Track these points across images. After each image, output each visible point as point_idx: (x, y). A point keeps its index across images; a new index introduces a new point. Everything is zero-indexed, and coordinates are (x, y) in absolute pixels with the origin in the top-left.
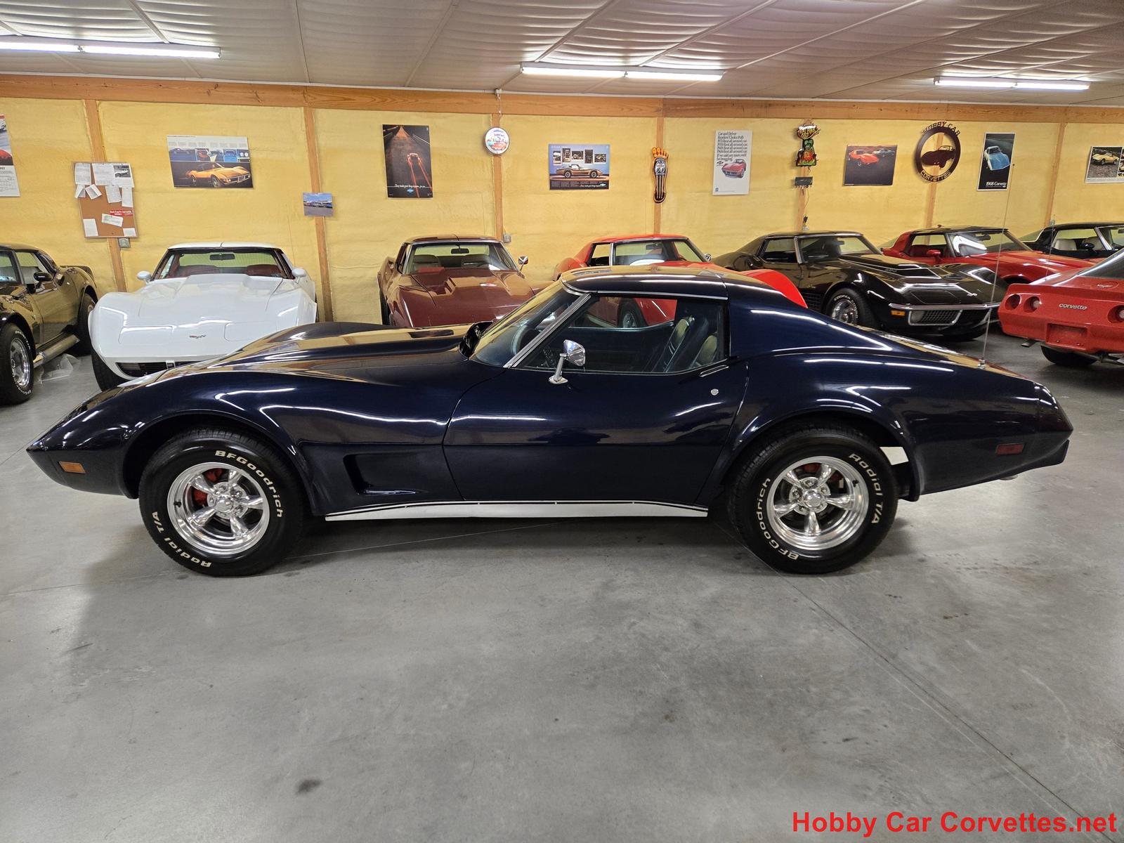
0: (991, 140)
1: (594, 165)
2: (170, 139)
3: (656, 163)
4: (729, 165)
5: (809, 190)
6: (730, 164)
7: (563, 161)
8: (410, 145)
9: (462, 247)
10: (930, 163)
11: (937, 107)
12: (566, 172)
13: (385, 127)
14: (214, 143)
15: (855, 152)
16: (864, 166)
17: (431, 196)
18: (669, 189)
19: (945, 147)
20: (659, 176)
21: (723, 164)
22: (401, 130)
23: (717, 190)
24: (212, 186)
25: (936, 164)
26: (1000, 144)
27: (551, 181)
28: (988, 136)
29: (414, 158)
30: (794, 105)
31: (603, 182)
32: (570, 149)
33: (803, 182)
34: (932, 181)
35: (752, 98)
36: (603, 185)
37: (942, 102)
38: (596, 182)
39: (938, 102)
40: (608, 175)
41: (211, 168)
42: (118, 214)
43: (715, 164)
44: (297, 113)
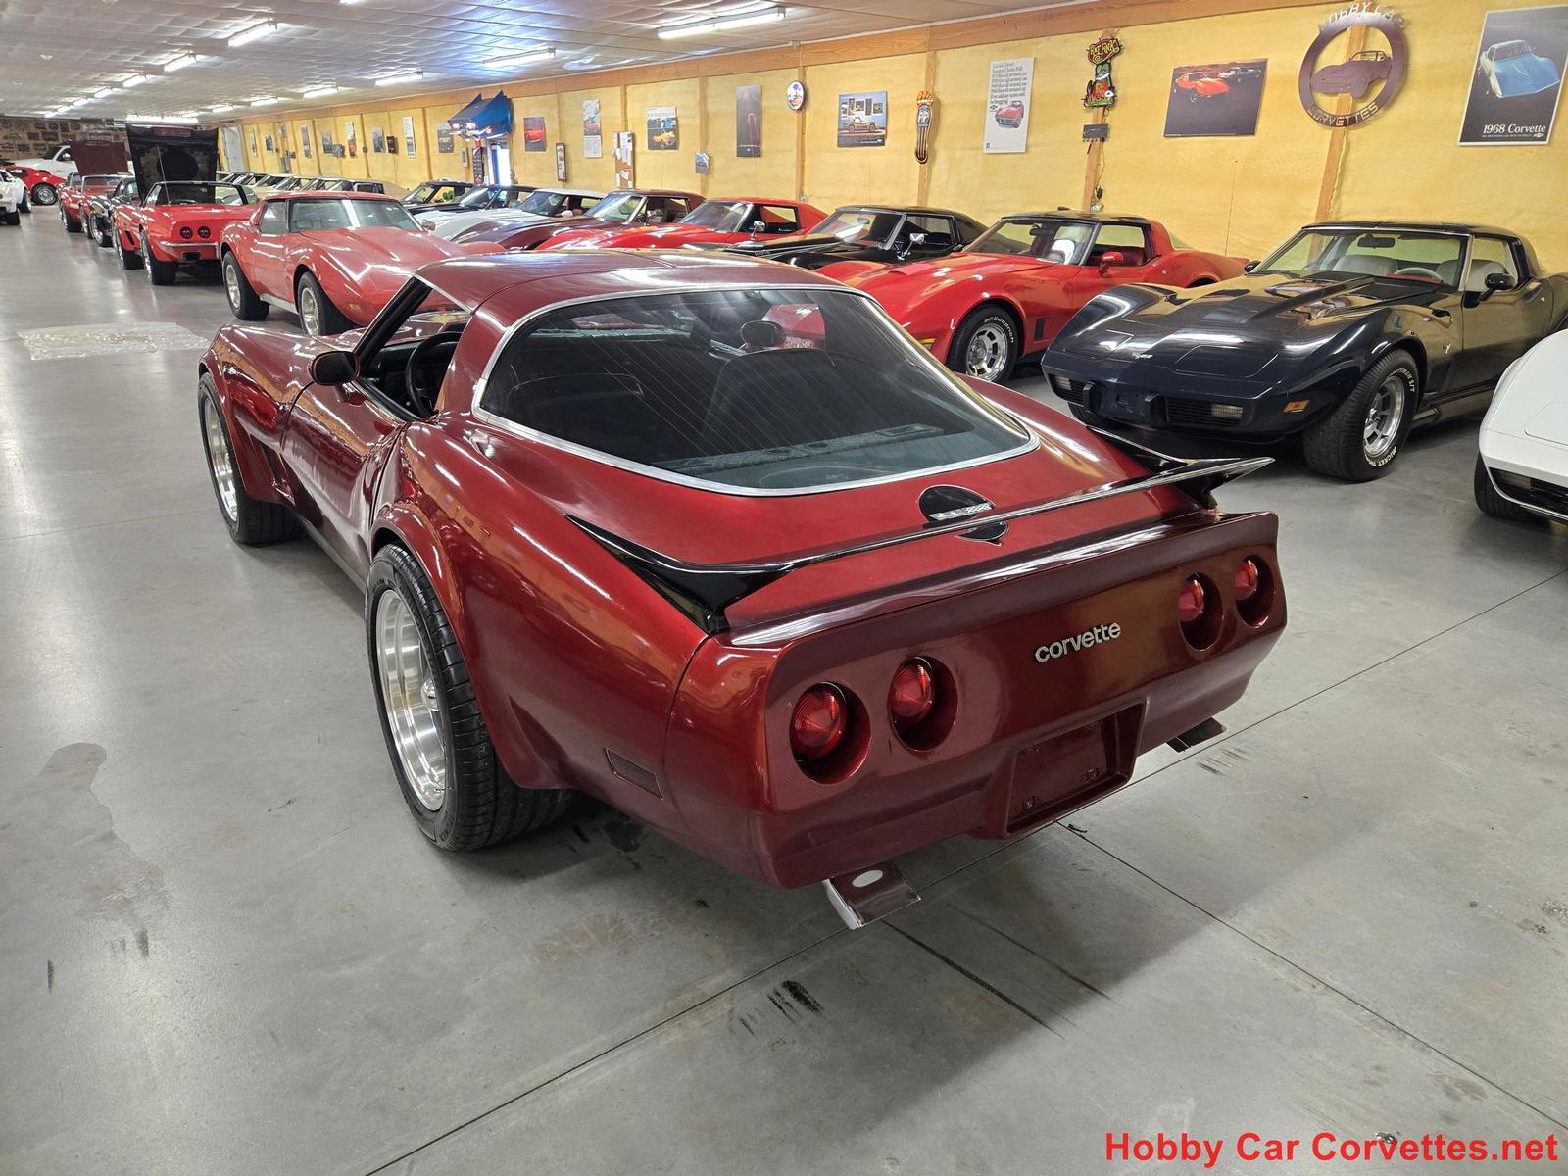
1: (874, 118)
2: (650, 112)
3: (919, 111)
4: (1004, 110)
5: (1106, 147)
6: (1005, 107)
7: (849, 114)
8: (750, 105)
10: (1333, 90)
12: (850, 126)
14: (663, 112)
15: (1187, 77)
16: (1203, 100)
17: (759, 155)
18: (939, 147)
20: (922, 128)
21: (998, 108)
23: (988, 145)
24: (660, 149)
25: (1348, 90)
27: (838, 137)
28: (1494, 18)
29: (752, 117)
31: (880, 137)
32: (854, 99)
33: (1098, 133)
34: (1334, 125)
36: (880, 141)
38: (871, 138)
40: (883, 129)
41: (661, 134)
42: (627, 170)
43: (989, 105)
44: (696, 85)
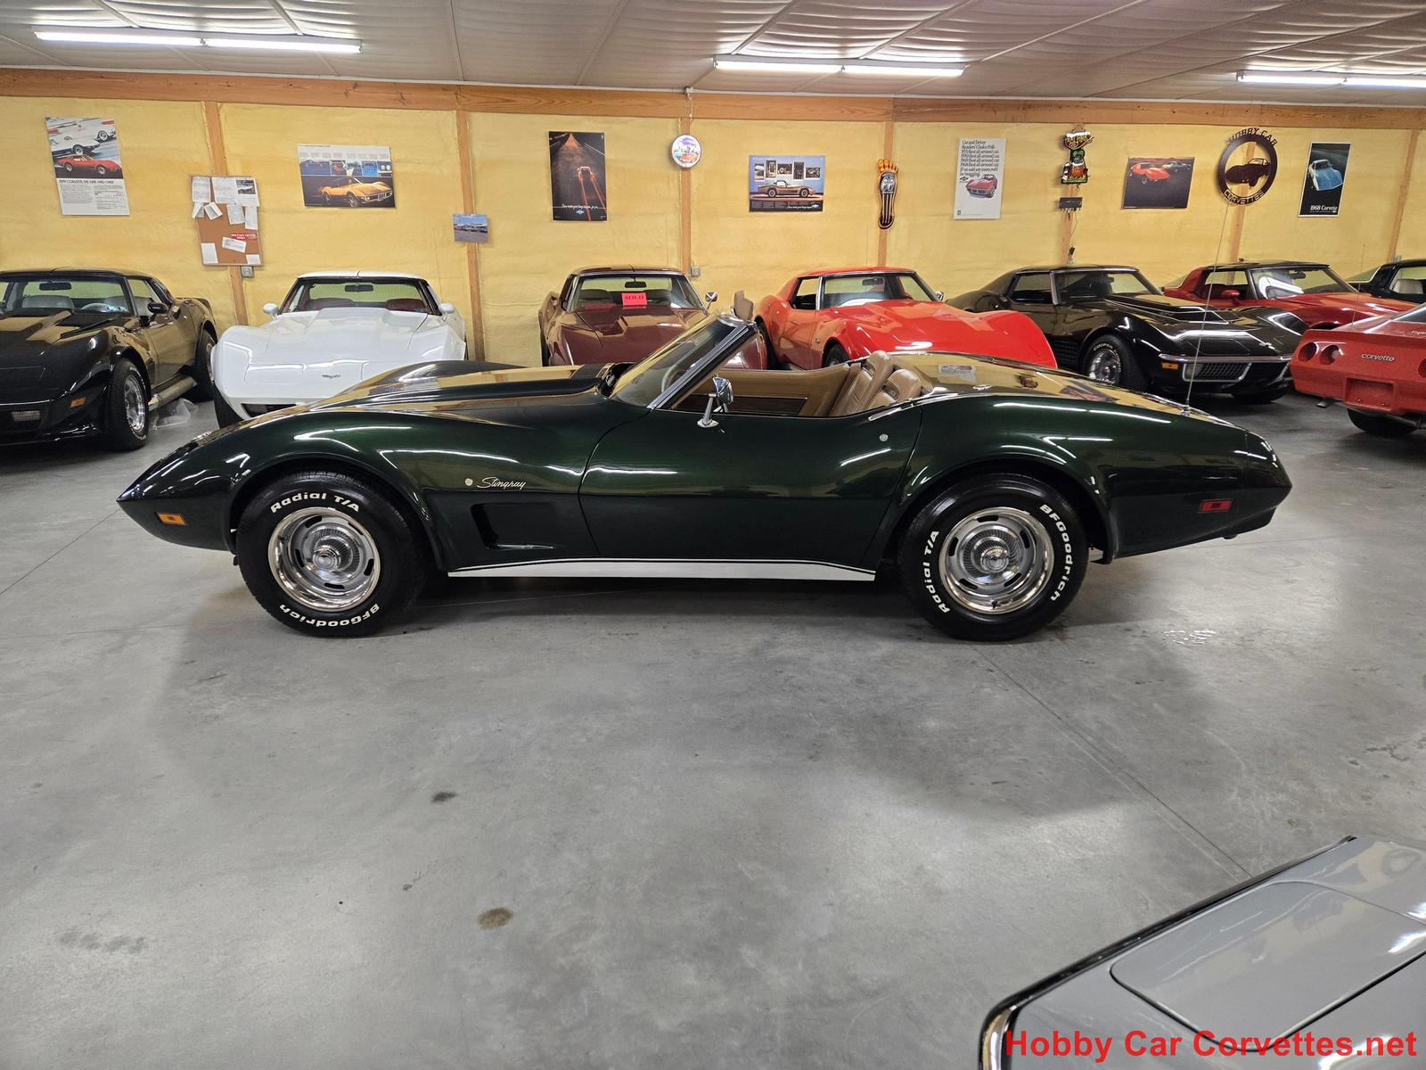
0: (1318, 152)
1: (804, 181)
2: (302, 148)
3: (882, 178)
4: (976, 182)
5: (1078, 215)
6: (976, 180)
7: (767, 177)
8: (582, 156)
9: (638, 280)
10: (1236, 181)
11: (1247, 109)
12: (769, 190)
13: (552, 134)
14: (351, 153)
15: (1138, 166)
16: (1151, 183)
17: (605, 219)
18: (898, 212)
19: (1257, 159)
20: (886, 195)
21: (968, 180)
22: (571, 137)
23: (959, 212)
24: (347, 205)
25: (1246, 182)
26: (1330, 157)
27: (751, 201)
28: (1315, 146)
29: (585, 173)
30: (1060, 106)
31: (816, 202)
32: (775, 162)
33: (1071, 204)
34: (1239, 203)
35: (1006, 98)
36: (815, 206)
37: (1254, 102)
38: (806, 203)
39: (1249, 102)
40: (822, 194)
41: (347, 184)
42: (241, 236)
43: (959, 177)
44: (448, 118)
